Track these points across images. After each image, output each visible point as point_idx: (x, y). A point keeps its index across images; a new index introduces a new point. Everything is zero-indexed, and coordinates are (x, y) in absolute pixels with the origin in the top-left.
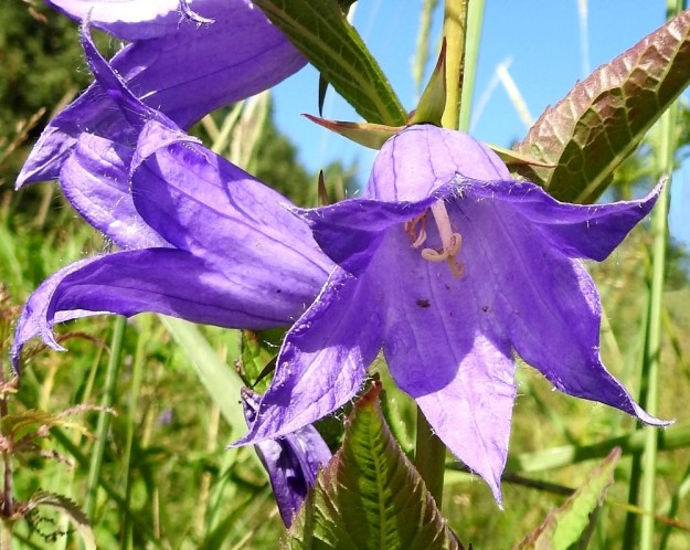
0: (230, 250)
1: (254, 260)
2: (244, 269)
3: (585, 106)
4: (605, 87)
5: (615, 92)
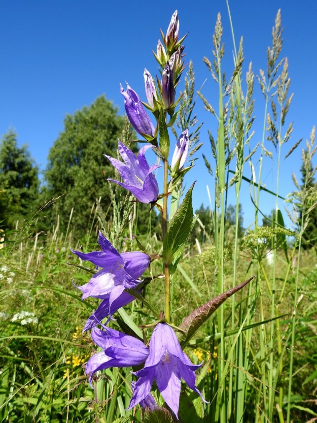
0: (125, 355)
1: (130, 356)
2: (128, 358)
3: (193, 319)
4: (196, 315)
5: (199, 316)
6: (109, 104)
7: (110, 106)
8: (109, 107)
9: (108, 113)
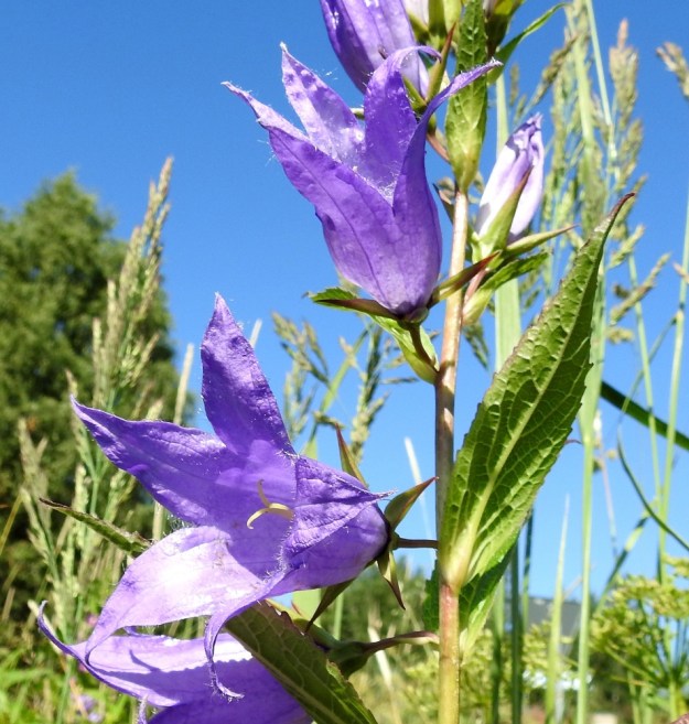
6: (85, 202)
7: (89, 209)
8: (82, 213)
9: (78, 232)
